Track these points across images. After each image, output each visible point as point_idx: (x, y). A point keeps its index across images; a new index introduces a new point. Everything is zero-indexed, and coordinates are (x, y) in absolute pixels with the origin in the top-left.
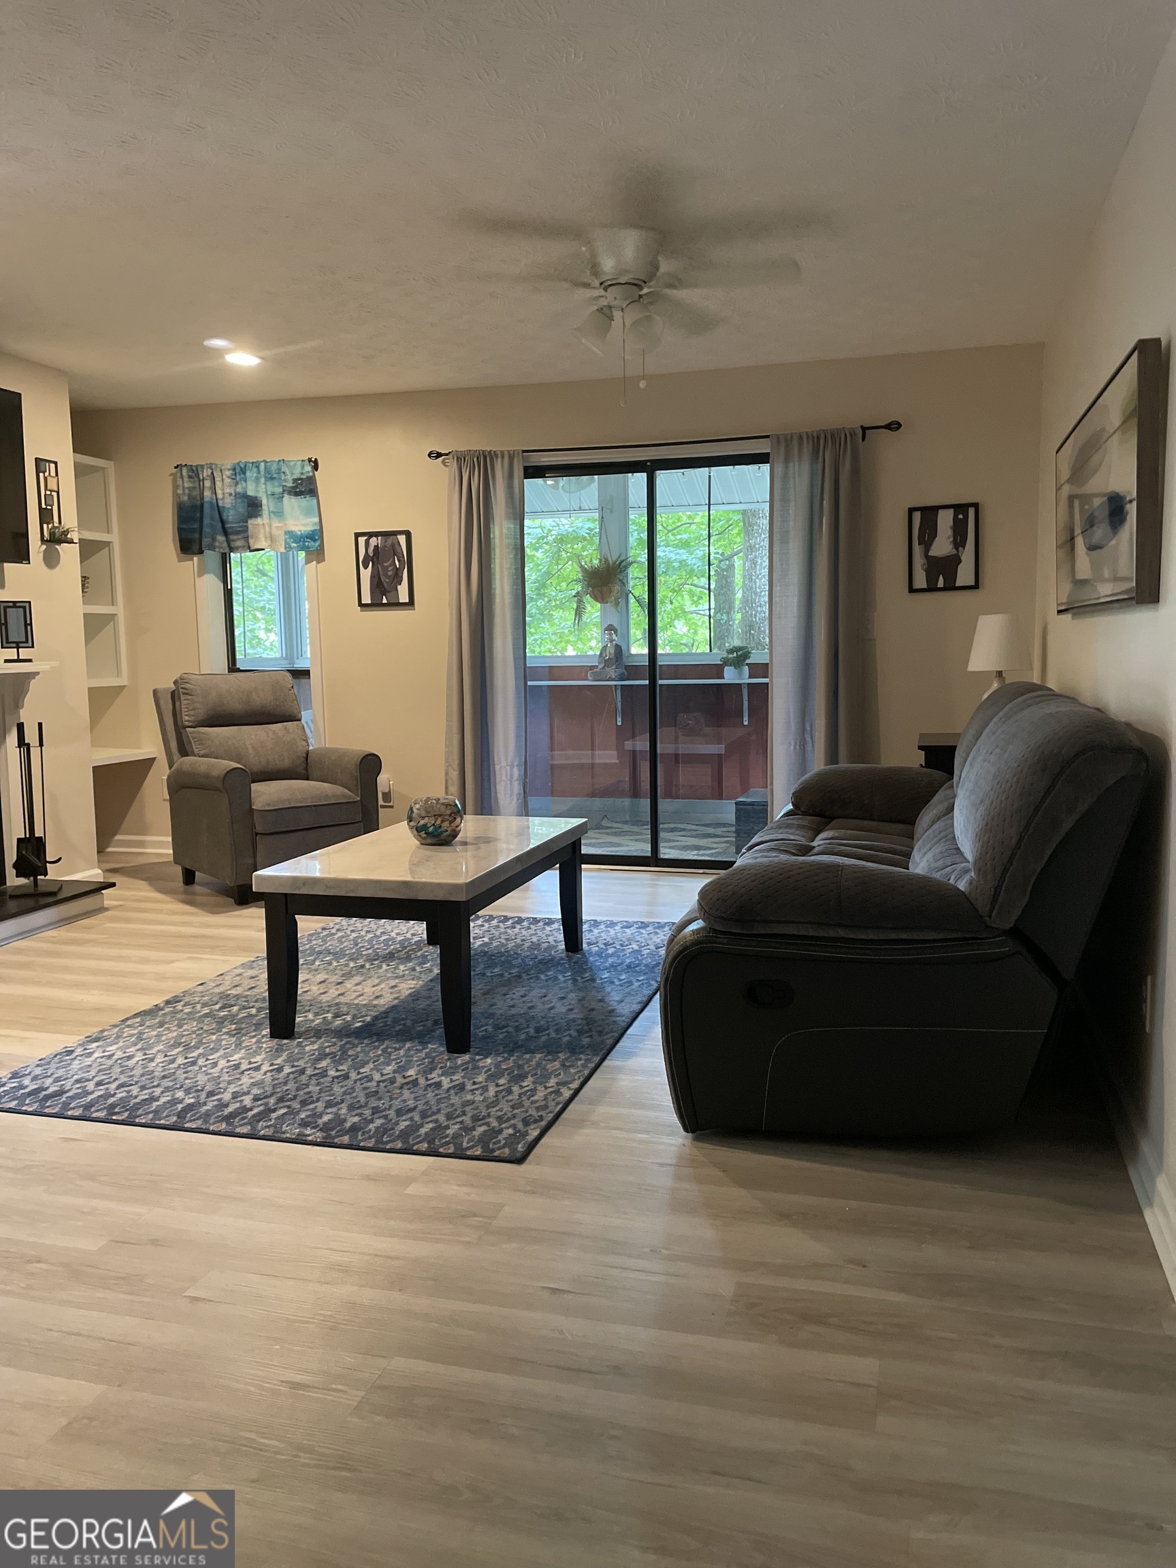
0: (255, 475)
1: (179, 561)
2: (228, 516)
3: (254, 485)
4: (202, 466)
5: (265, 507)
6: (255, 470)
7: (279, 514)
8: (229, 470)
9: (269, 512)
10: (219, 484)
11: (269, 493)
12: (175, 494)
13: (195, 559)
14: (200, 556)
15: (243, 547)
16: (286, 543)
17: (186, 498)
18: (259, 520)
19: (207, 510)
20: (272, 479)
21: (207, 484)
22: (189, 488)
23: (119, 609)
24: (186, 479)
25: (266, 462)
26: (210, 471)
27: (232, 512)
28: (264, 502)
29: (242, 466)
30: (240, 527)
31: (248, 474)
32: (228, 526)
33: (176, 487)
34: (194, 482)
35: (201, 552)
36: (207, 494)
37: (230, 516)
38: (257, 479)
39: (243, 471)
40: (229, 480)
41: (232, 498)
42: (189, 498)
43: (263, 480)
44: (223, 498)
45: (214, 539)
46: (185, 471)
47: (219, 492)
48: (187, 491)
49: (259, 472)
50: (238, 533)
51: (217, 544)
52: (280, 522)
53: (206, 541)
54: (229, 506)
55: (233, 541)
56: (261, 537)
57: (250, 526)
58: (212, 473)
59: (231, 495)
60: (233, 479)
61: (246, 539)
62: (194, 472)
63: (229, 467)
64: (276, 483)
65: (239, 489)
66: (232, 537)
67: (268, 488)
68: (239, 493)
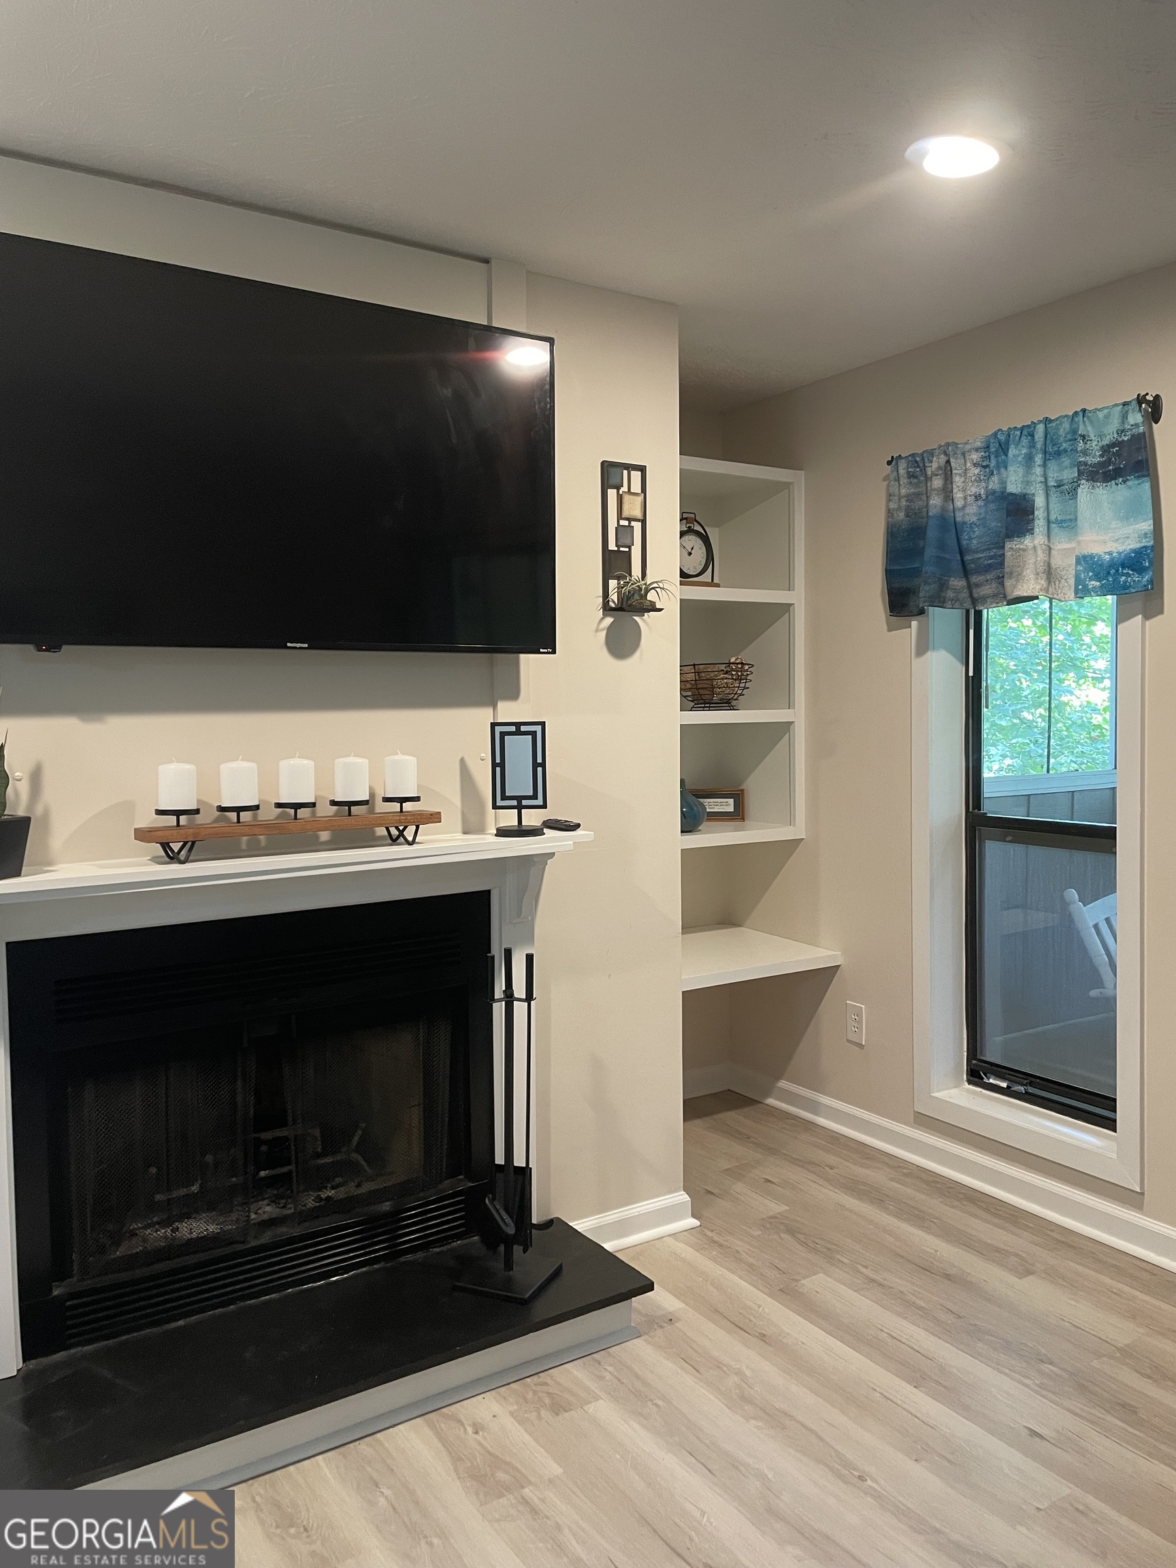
0: (1024, 451)
1: (890, 630)
2: (970, 539)
3: (1021, 471)
4: (931, 453)
5: (1040, 513)
6: (1025, 441)
7: (1070, 524)
8: (977, 450)
9: (1049, 522)
10: (958, 480)
11: (1052, 483)
12: (889, 512)
13: (914, 624)
14: (920, 617)
15: (994, 596)
16: (1077, 578)
17: (902, 515)
18: (1027, 541)
19: (932, 534)
20: (1058, 454)
21: (937, 483)
22: (907, 496)
23: (798, 715)
24: (904, 481)
25: (1047, 421)
26: (943, 459)
27: (977, 531)
28: (1040, 501)
29: (1002, 438)
30: (991, 558)
31: (1012, 451)
32: (968, 558)
33: (890, 496)
34: (917, 485)
35: (922, 612)
36: (936, 501)
37: (975, 539)
38: (1029, 459)
39: (1003, 448)
40: (977, 471)
41: (980, 503)
42: (907, 515)
43: (1039, 459)
44: (964, 507)
45: (943, 586)
46: (902, 465)
47: (958, 495)
48: (904, 503)
49: (1032, 445)
50: (988, 569)
51: (950, 594)
52: (1070, 540)
53: (925, 591)
54: (974, 519)
55: (978, 585)
56: (1029, 573)
57: (1008, 554)
58: (948, 462)
59: (977, 497)
60: (985, 467)
61: (1000, 580)
62: (917, 466)
63: (978, 444)
64: (1066, 461)
65: (994, 484)
66: (975, 579)
67: (1050, 474)
68: (994, 492)
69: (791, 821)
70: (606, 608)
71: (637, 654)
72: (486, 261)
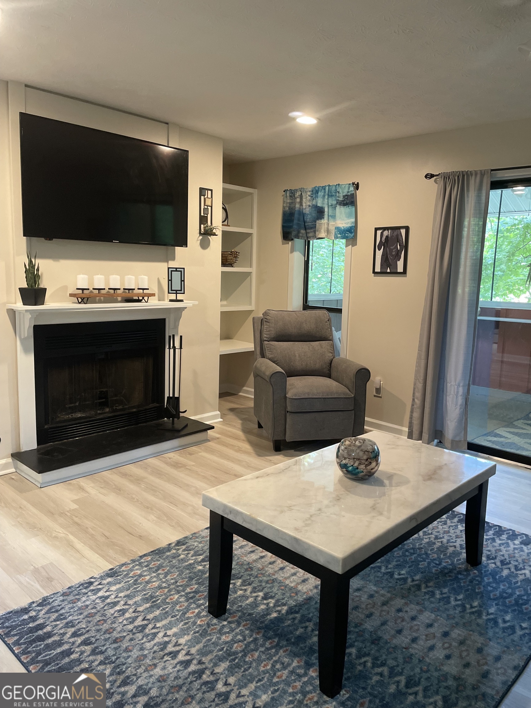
0: (323, 194)
1: (283, 244)
2: (307, 218)
3: (321, 200)
4: (297, 190)
5: (326, 213)
6: (323, 191)
7: (334, 217)
8: (310, 191)
9: (328, 216)
10: (304, 200)
11: (330, 204)
12: (284, 207)
13: (290, 243)
14: (292, 241)
15: (313, 236)
16: (335, 233)
17: (287, 208)
18: (323, 221)
19: (296, 216)
20: (332, 196)
21: (298, 200)
22: (289, 203)
23: (253, 270)
24: (288, 198)
25: (329, 186)
26: (300, 193)
27: (309, 216)
28: (326, 210)
29: (317, 189)
30: (312, 225)
31: (319, 193)
32: (306, 224)
33: (284, 202)
34: (292, 200)
35: (292, 240)
36: (297, 206)
37: (308, 218)
38: (324, 196)
39: (317, 192)
40: (309, 198)
41: (310, 208)
42: (289, 209)
43: (326, 197)
44: (306, 208)
45: (299, 232)
46: (288, 193)
47: (304, 205)
48: (288, 205)
49: (325, 192)
50: (311, 228)
51: (301, 235)
52: (334, 222)
53: (294, 233)
54: (308, 212)
55: (308, 233)
56: (322, 231)
57: (317, 224)
58: (301, 194)
59: (309, 206)
60: (312, 197)
61: (315, 232)
62: (292, 193)
64: (334, 198)
65: (314, 203)
66: (308, 231)
67: (329, 202)
68: (314, 205)
69: (250, 304)
70: (200, 233)
71: (209, 248)
72: (167, 124)
